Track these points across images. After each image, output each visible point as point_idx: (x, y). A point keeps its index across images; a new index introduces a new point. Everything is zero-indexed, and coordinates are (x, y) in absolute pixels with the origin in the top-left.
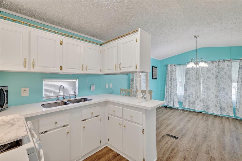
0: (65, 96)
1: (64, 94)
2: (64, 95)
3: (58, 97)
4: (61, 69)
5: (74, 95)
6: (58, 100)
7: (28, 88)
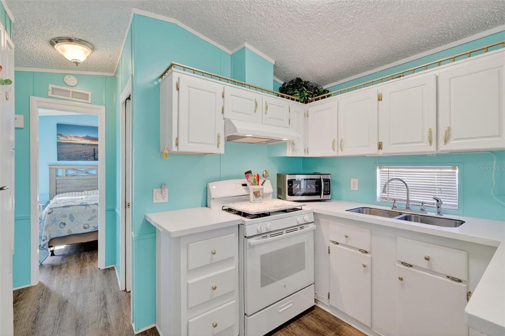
0: (411, 203)
1: (408, 198)
2: (408, 200)
3: (395, 202)
4: (380, 147)
5: (435, 206)
6: (394, 207)
7: (357, 179)
